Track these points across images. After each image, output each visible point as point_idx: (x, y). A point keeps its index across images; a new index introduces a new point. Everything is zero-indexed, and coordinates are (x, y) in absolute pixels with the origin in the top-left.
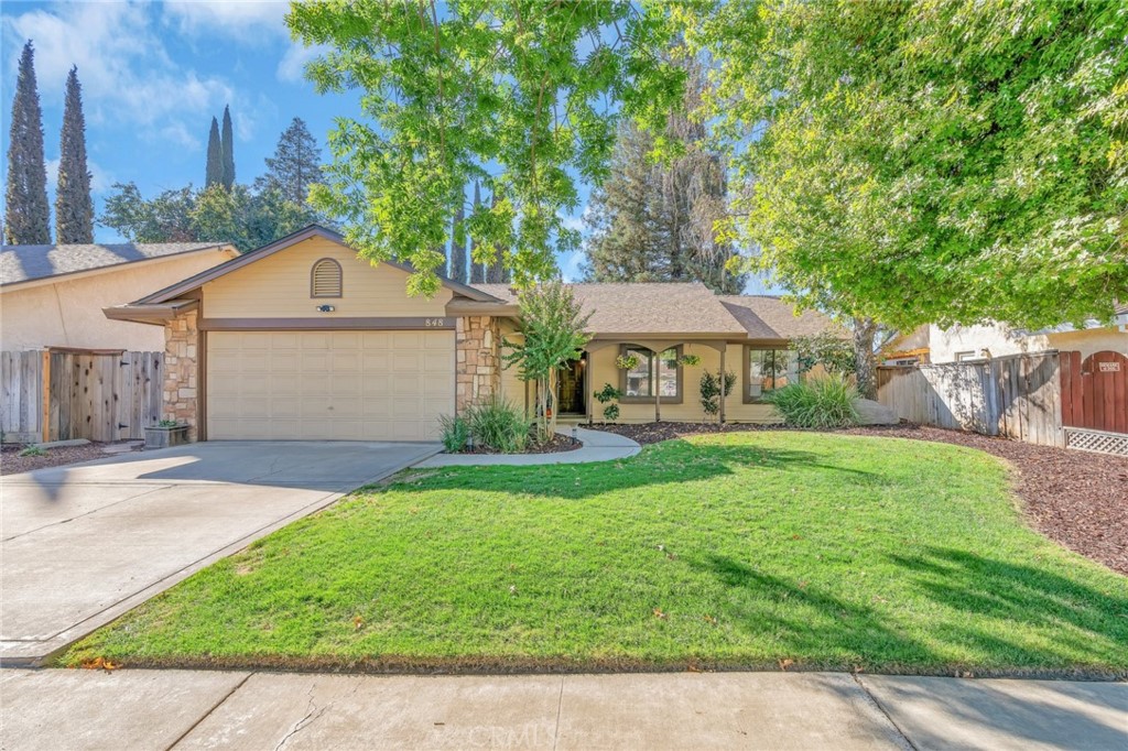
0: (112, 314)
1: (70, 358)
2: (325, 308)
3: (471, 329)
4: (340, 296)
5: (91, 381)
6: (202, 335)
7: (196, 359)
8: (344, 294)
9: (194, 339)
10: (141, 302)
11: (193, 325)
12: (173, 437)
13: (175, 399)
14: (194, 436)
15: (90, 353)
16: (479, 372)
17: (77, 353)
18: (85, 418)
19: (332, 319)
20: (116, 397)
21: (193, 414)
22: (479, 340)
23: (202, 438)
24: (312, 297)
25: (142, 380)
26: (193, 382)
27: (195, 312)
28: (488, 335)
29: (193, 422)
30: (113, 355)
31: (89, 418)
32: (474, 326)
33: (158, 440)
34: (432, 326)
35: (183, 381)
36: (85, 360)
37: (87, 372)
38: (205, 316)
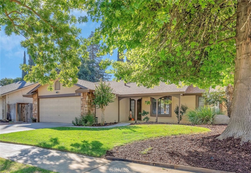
0: (24, 96)
1: (20, 105)
2: (57, 92)
3: (84, 96)
4: (60, 89)
5: (24, 110)
6: (38, 99)
7: (37, 105)
8: (61, 89)
9: (37, 101)
10: (28, 93)
11: (37, 98)
12: (33, 121)
13: (34, 113)
14: (37, 121)
15: (24, 104)
16: (85, 107)
17: (22, 104)
18: (23, 117)
19: (58, 95)
20: (28, 113)
21: (37, 116)
22: (85, 98)
23: (39, 122)
24: (55, 90)
25: (31, 109)
26: (37, 110)
27: (37, 95)
28: (87, 97)
29: (37, 118)
30: (27, 104)
31: (24, 117)
32: (84, 95)
33: (30, 122)
34: (76, 95)
35: (35, 109)
36: (23, 105)
37: (24, 108)
38: (39, 95)
